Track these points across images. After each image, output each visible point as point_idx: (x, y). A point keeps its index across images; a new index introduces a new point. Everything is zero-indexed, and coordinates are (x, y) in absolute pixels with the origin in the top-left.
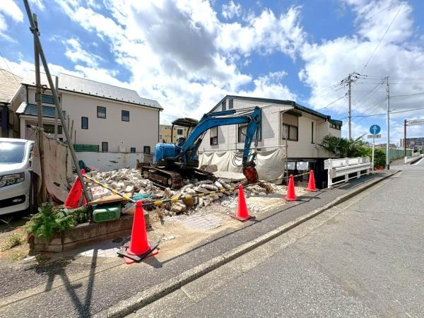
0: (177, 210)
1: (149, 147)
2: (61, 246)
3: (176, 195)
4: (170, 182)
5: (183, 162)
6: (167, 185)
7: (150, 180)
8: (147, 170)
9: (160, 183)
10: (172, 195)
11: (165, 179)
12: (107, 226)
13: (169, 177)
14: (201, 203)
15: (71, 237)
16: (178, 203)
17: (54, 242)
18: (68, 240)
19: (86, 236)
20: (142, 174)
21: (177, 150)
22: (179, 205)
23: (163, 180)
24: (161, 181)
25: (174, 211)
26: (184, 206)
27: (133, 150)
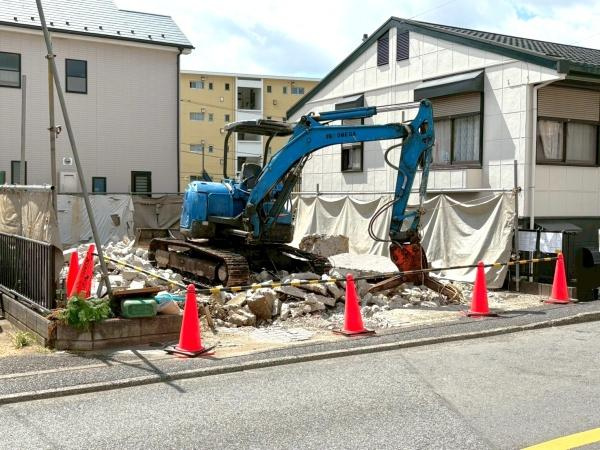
0: (239, 321)
1: (148, 175)
2: (91, 344)
3: (238, 299)
4: (222, 275)
5: (252, 228)
6: (217, 282)
7: (175, 271)
8: (165, 246)
9: (199, 279)
10: (227, 300)
11: (212, 268)
12: (141, 325)
13: (219, 262)
14: (284, 313)
15: (101, 332)
16: (240, 311)
17: (82, 337)
18: (98, 336)
19: (117, 334)
20: (151, 257)
21: (239, 200)
22: (241, 314)
23: (206, 271)
24: (201, 274)
25: (233, 321)
26: (252, 316)
27: (100, 185)
